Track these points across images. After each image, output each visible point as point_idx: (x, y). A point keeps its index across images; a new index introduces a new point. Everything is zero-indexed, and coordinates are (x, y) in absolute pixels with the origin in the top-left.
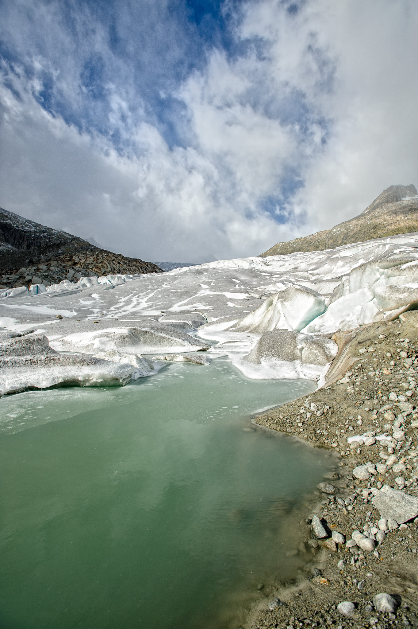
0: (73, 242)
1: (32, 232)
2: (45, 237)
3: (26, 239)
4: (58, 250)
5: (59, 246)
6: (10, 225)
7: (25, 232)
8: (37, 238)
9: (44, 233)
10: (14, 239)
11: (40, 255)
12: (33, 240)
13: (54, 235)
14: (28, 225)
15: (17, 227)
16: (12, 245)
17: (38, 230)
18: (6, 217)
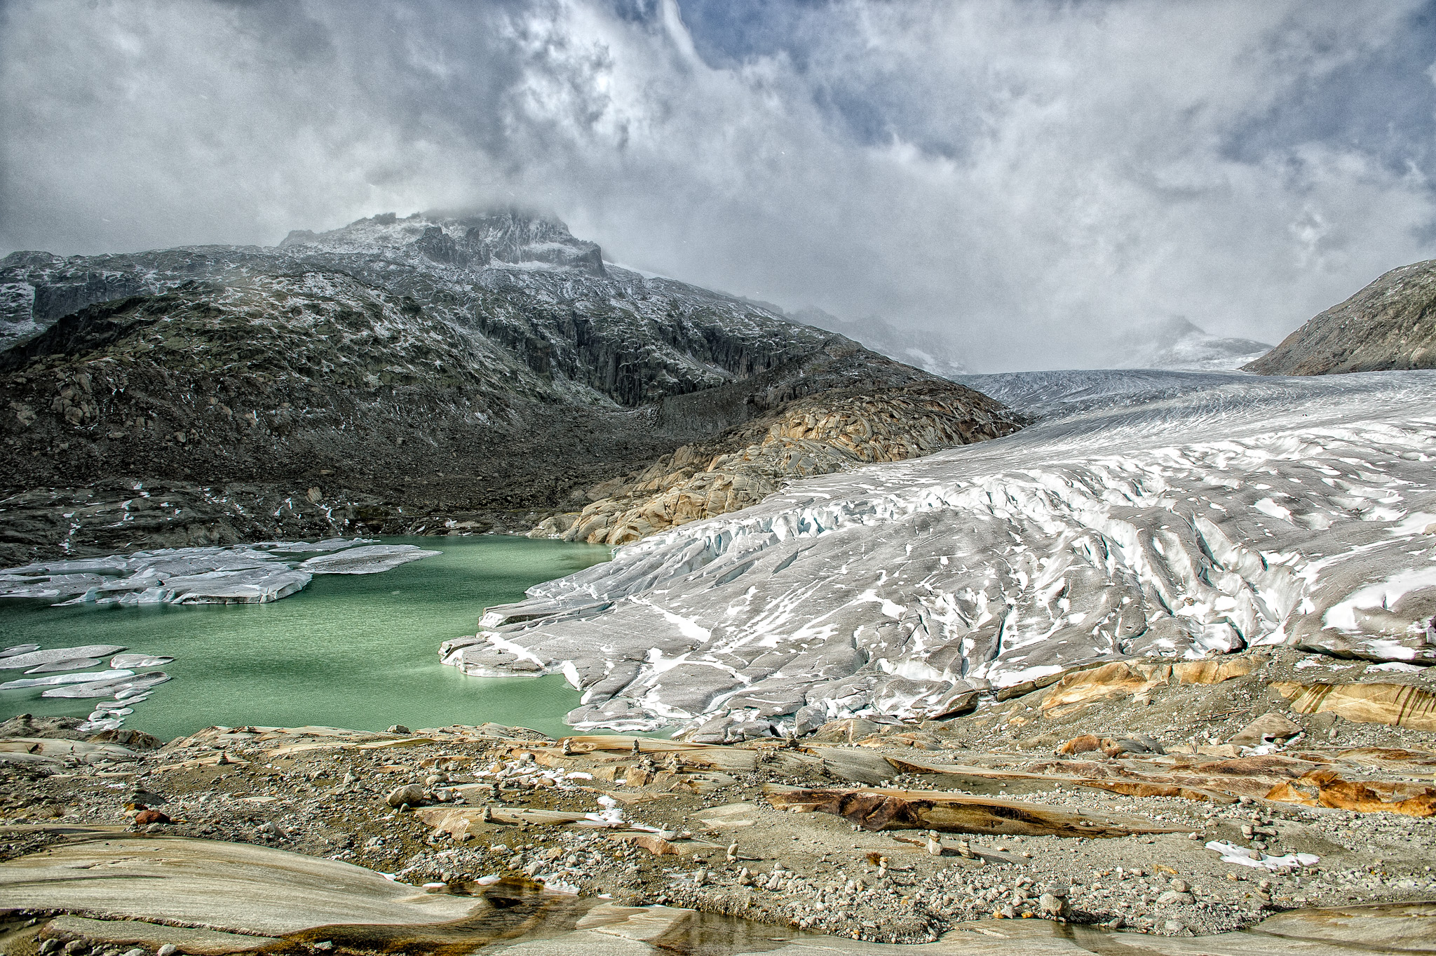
0: (827, 350)
1: (754, 338)
2: (777, 344)
3: (745, 352)
4: (798, 373)
5: (798, 361)
6: (720, 330)
7: (743, 340)
8: (766, 348)
9: (776, 335)
10: (727, 356)
11: (766, 386)
12: (758, 352)
13: (792, 337)
14: (749, 325)
15: (730, 331)
16: (724, 367)
17: (766, 331)
18: (714, 314)
